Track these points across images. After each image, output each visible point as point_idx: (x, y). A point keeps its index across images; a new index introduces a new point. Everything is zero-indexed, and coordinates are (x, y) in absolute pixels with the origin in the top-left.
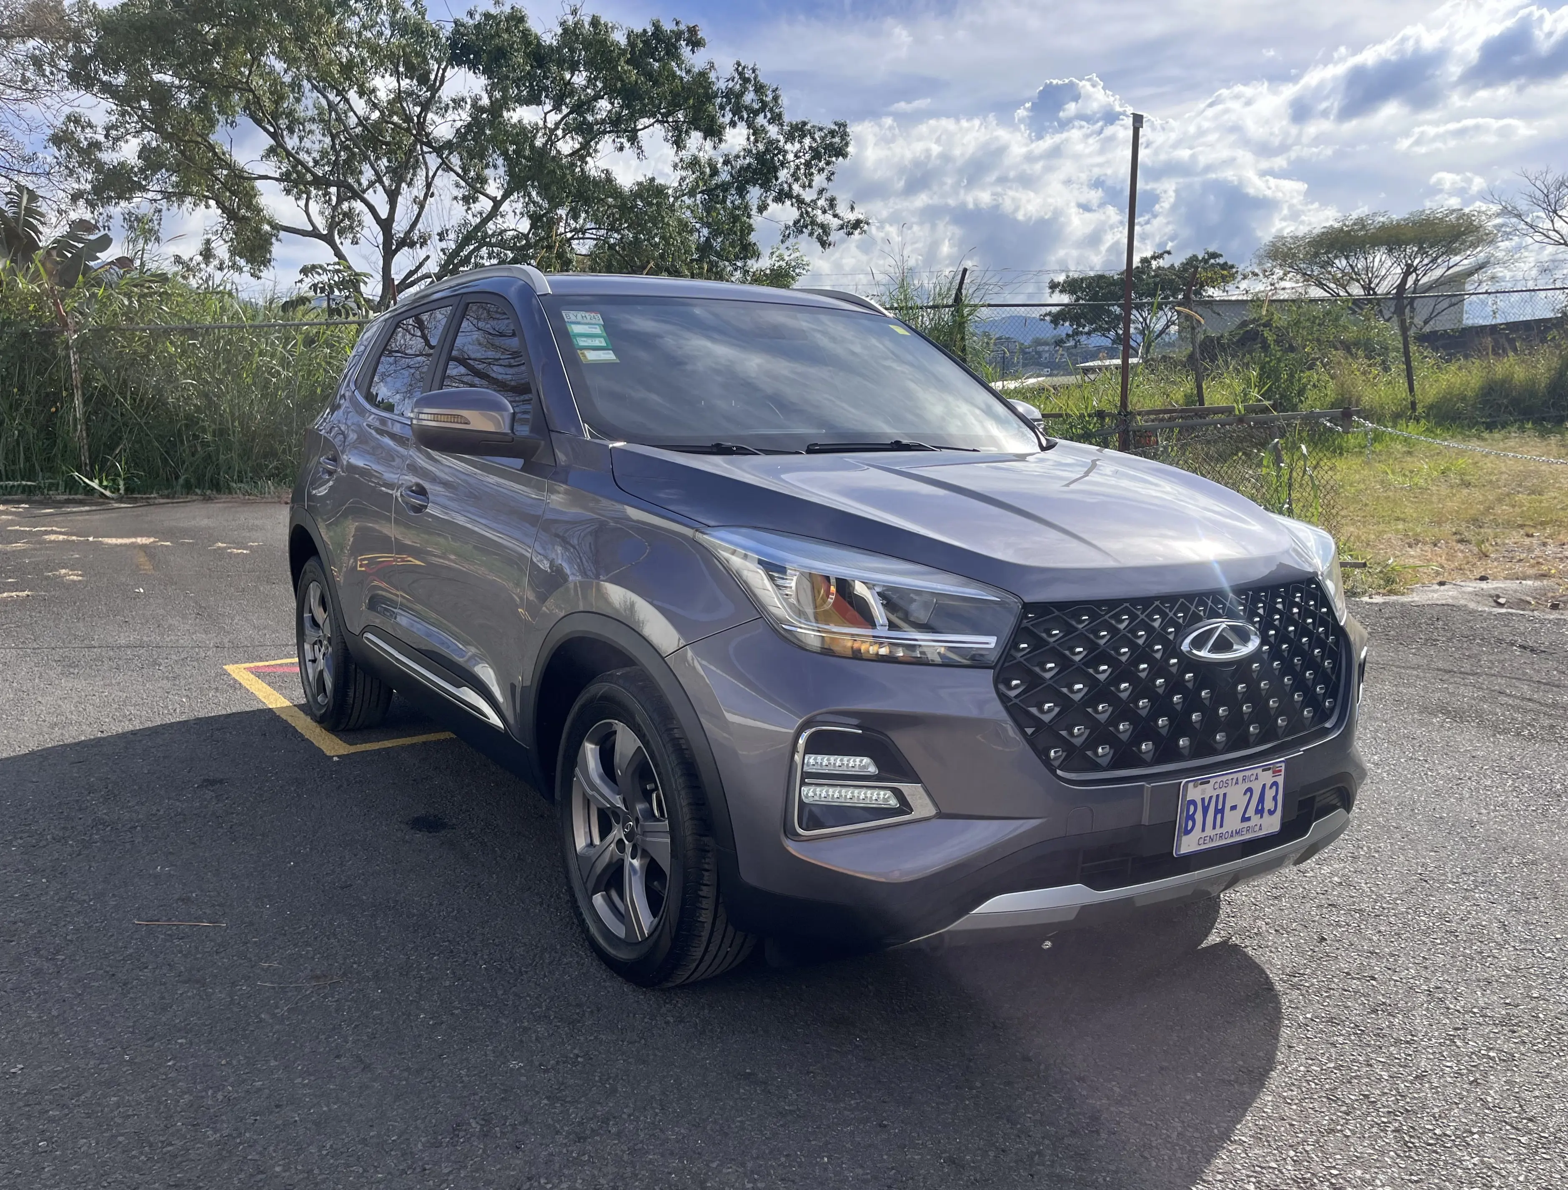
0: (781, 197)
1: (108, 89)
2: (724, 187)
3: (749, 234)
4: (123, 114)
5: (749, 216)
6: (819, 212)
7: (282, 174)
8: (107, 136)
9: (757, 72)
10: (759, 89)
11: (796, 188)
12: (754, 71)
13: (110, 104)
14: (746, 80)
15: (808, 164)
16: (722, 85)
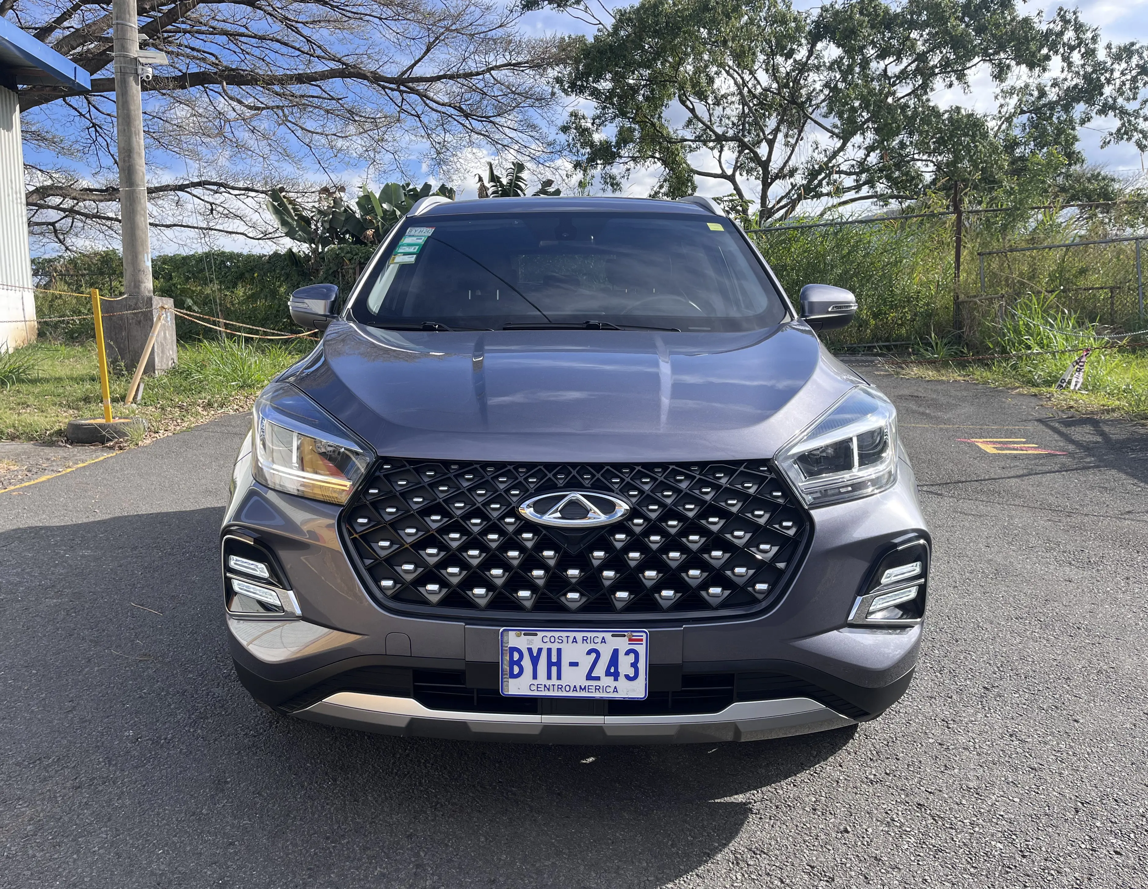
0: (1103, 111)
1: (595, 94)
2: (1051, 106)
3: (1073, 144)
4: (604, 108)
5: (1073, 129)
6: (1141, 119)
7: (696, 137)
8: (593, 124)
9: (1079, 14)
10: (1079, 28)
11: (1120, 101)
12: (1075, 13)
13: (594, 103)
14: (1066, 22)
15: (1134, 80)
16: (1044, 27)
